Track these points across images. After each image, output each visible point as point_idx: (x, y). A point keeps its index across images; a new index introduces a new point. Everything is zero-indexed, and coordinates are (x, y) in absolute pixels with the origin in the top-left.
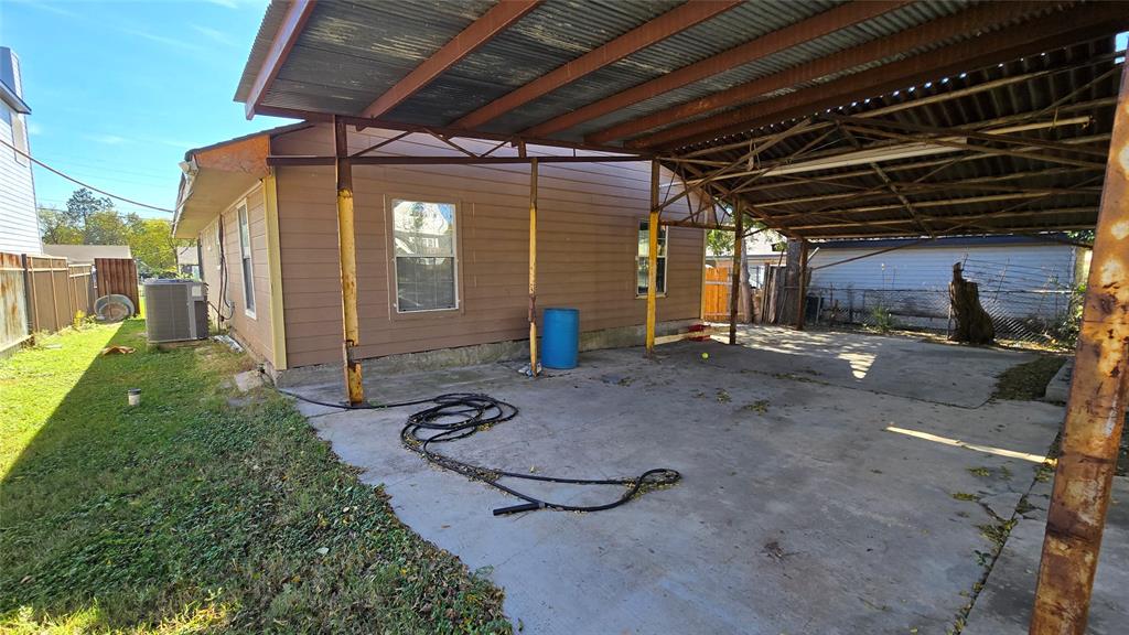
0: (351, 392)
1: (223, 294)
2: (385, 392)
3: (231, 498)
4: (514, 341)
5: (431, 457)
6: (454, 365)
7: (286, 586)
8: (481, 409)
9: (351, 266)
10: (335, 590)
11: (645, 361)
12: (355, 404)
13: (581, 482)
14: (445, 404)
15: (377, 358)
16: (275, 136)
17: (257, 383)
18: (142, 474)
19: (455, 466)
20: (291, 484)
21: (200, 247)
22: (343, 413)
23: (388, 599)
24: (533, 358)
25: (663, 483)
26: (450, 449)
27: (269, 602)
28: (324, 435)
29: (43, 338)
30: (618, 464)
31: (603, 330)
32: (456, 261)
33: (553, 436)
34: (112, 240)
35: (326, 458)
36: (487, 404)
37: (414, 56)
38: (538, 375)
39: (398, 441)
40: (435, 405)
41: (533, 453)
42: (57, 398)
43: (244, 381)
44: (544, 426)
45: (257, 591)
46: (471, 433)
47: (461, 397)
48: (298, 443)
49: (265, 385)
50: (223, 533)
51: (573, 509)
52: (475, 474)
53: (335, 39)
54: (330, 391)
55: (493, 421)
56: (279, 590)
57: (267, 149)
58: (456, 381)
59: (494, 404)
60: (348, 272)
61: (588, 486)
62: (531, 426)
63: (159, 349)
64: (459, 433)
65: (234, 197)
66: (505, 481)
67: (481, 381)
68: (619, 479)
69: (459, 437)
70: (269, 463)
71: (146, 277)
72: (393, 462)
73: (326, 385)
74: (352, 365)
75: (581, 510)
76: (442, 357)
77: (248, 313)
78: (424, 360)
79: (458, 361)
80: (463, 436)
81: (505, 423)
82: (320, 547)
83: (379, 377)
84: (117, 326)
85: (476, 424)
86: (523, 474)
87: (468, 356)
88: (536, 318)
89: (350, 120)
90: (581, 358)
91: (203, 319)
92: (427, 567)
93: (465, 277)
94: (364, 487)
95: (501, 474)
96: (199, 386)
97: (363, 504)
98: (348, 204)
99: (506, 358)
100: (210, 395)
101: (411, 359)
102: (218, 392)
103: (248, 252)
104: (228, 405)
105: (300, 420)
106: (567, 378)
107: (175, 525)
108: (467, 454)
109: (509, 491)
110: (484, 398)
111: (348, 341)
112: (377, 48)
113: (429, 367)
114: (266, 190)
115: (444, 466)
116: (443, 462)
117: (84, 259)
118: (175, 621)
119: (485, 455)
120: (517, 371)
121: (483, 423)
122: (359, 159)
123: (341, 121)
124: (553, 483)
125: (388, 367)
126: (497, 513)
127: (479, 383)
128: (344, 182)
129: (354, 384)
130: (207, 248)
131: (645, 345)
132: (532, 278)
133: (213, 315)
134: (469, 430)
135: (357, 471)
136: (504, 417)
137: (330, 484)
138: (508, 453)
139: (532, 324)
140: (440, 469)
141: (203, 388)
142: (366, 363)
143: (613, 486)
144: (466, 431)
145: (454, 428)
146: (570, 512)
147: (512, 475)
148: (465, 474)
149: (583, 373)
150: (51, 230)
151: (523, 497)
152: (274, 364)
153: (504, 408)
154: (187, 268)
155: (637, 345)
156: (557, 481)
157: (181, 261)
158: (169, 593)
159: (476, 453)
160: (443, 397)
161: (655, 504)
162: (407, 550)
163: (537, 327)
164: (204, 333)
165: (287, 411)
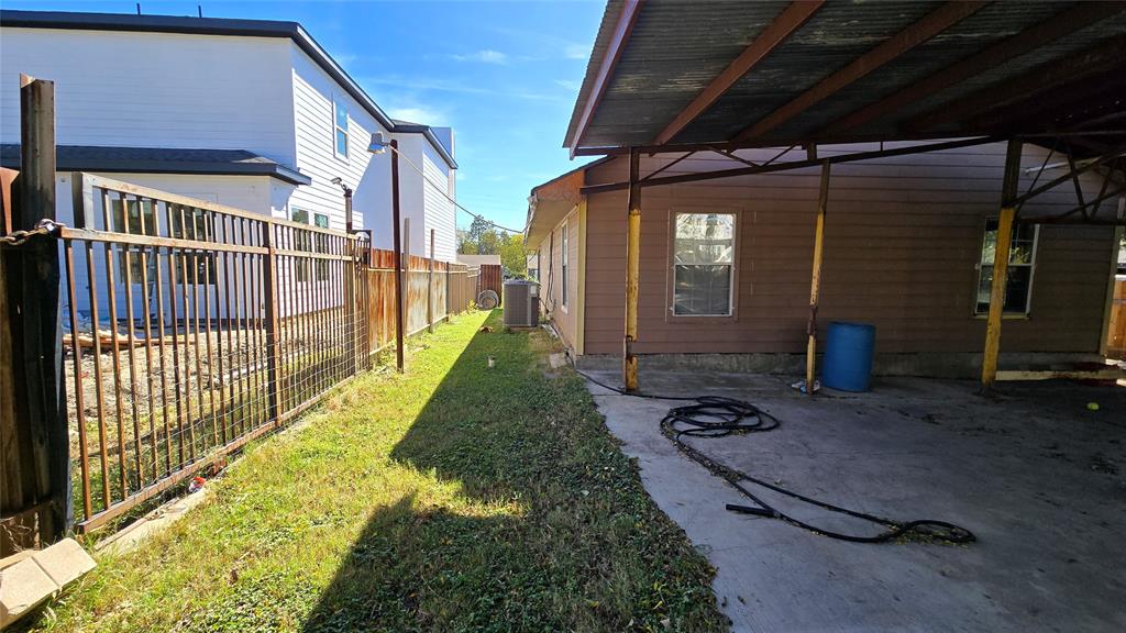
0: (627, 380)
1: (549, 293)
2: (655, 385)
3: (535, 440)
4: (792, 354)
5: (681, 446)
6: (723, 370)
7: (558, 507)
8: (740, 416)
9: (635, 273)
10: (588, 521)
11: (975, 398)
12: (629, 391)
13: (830, 508)
14: (705, 404)
15: (653, 354)
16: (587, 169)
17: (563, 363)
18: (490, 412)
19: (701, 459)
20: (573, 442)
21: (539, 256)
22: (619, 397)
23: (623, 542)
24: (810, 375)
25: (943, 538)
26: (700, 444)
27: (546, 514)
28: (601, 411)
29: (453, 318)
30: (885, 503)
31: (916, 353)
32: (733, 269)
33: (812, 456)
34: (491, 251)
35: (599, 427)
36: (748, 411)
37: (695, 88)
38: (814, 393)
39: (657, 427)
40: (697, 404)
41: (784, 467)
42: (456, 357)
43: (555, 360)
44: (805, 445)
45: (541, 504)
46: (723, 435)
47: (722, 400)
48: (583, 412)
49: (568, 365)
50: (527, 461)
51: (812, 529)
52: (718, 470)
53: (630, 89)
54: (613, 377)
55: (749, 429)
56: (554, 509)
57: (582, 181)
58: (722, 385)
59: (755, 412)
60: (632, 278)
61: (838, 513)
62: (791, 442)
63: (509, 331)
64: (713, 432)
65: (561, 218)
66: (747, 485)
67: (748, 389)
68: (880, 517)
69: (712, 436)
70: (561, 423)
71: (508, 277)
72: (649, 443)
73: (610, 372)
74: (629, 358)
75: (820, 532)
76: (712, 361)
77: (563, 307)
78: (694, 362)
79: (726, 367)
80: (716, 436)
81: (762, 433)
82: (584, 489)
83: (654, 372)
84: (489, 312)
85: (731, 428)
86: (767, 482)
87: (738, 363)
88: (817, 332)
89: (643, 150)
90: (874, 383)
91: (536, 311)
92: (657, 528)
93: (741, 284)
94: (622, 456)
95: (743, 477)
96: (526, 360)
97: (619, 468)
98: (636, 220)
99: (781, 370)
100: (533, 367)
101: (682, 359)
102: (538, 366)
103: (566, 261)
104: (543, 376)
105: (587, 395)
106: (851, 401)
107: (503, 448)
108: (715, 452)
109: (747, 494)
110: (746, 405)
111: (628, 336)
112: (663, 88)
113: (698, 368)
114: (579, 212)
115: (691, 457)
116: (691, 453)
117: (475, 263)
118: (496, 504)
119: (733, 457)
120: (789, 385)
121: (738, 428)
122: (648, 181)
123: (635, 151)
124: (796, 500)
125: (661, 364)
126: (729, 508)
127: (745, 391)
128: (634, 203)
129: (630, 374)
130: (543, 257)
131: (980, 380)
132: (814, 288)
133: (542, 309)
134: (723, 432)
135: (620, 443)
136: (763, 427)
137: (599, 447)
138: (757, 460)
139: (811, 338)
140: (687, 458)
141: (530, 361)
142: (643, 358)
143: (870, 523)
144: (719, 432)
145: (709, 427)
146: (808, 532)
147: (754, 481)
148: (708, 467)
149: (872, 400)
150: (462, 245)
151: (760, 503)
152: (575, 348)
153: (764, 418)
154: (531, 272)
155: (968, 377)
156: (802, 498)
157: (529, 266)
158: (495, 487)
159: (725, 453)
160: (707, 398)
161: (923, 556)
162: (643, 511)
163: (817, 342)
164: (535, 323)
165: (578, 387)
